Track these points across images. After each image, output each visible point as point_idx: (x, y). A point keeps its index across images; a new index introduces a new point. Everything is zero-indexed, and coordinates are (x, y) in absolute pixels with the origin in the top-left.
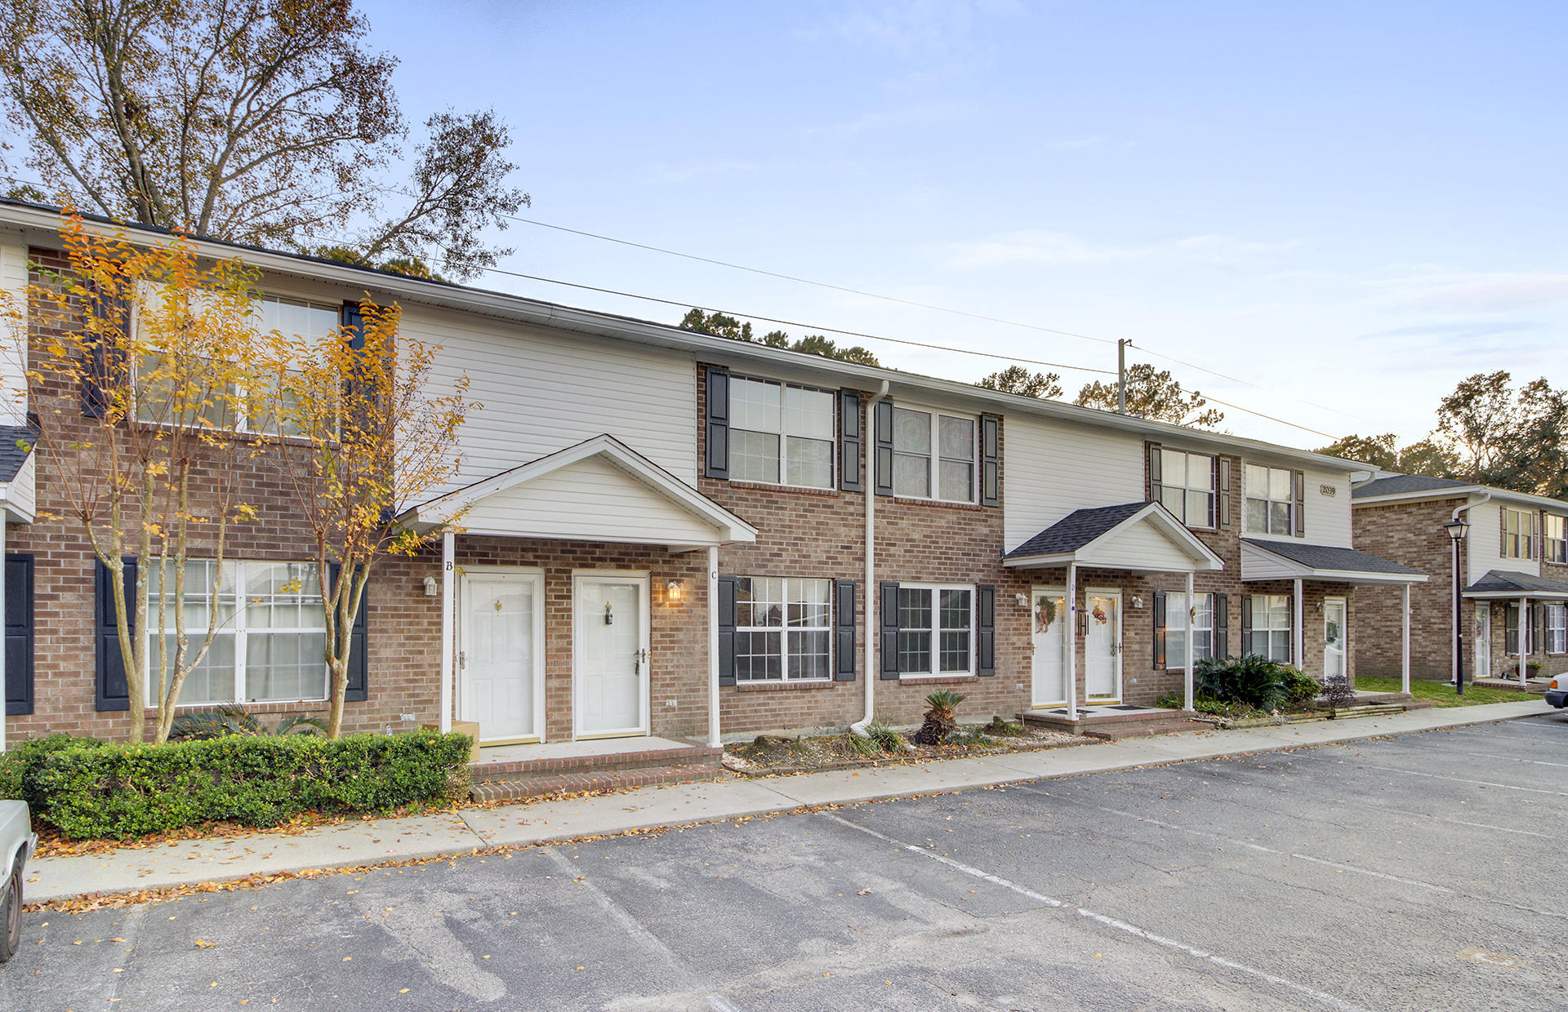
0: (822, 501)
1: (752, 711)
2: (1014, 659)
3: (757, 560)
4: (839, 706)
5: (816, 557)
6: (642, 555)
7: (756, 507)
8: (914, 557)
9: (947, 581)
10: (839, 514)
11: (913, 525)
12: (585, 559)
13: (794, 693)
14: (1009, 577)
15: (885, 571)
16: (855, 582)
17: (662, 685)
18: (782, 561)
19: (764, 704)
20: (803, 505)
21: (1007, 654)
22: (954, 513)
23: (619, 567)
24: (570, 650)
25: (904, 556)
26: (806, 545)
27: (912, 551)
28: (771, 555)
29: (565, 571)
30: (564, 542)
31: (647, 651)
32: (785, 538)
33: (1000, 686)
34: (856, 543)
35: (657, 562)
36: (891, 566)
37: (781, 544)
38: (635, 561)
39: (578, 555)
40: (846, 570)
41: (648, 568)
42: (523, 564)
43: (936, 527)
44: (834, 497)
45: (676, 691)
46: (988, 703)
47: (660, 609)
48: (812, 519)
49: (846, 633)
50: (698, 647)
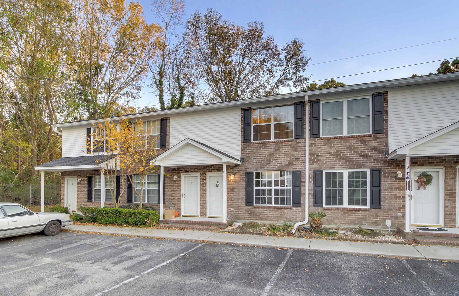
0: (286, 144)
1: (259, 214)
2: (396, 202)
3: (261, 166)
4: (294, 215)
5: (284, 163)
7: (261, 149)
8: (331, 159)
9: (350, 168)
10: (294, 147)
11: (330, 147)
12: (209, 170)
13: (275, 210)
15: (316, 167)
16: (301, 171)
17: (230, 204)
18: (270, 166)
19: (264, 212)
20: (278, 146)
21: (391, 199)
22: (355, 140)
24: (206, 194)
25: (326, 160)
26: (280, 160)
27: (330, 157)
28: (266, 164)
30: (204, 166)
31: (226, 194)
32: (271, 158)
33: (386, 213)
34: (302, 157)
36: (319, 164)
37: (270, 160)
39: (208, 169)
40: (297, 166)
42: (195, 172)
43: (343, 146)
44: (291, 141)
45: (234, 206)
46: (377, 221)
48: (282, 150)
49: (297, 190)
50: (241, 193)
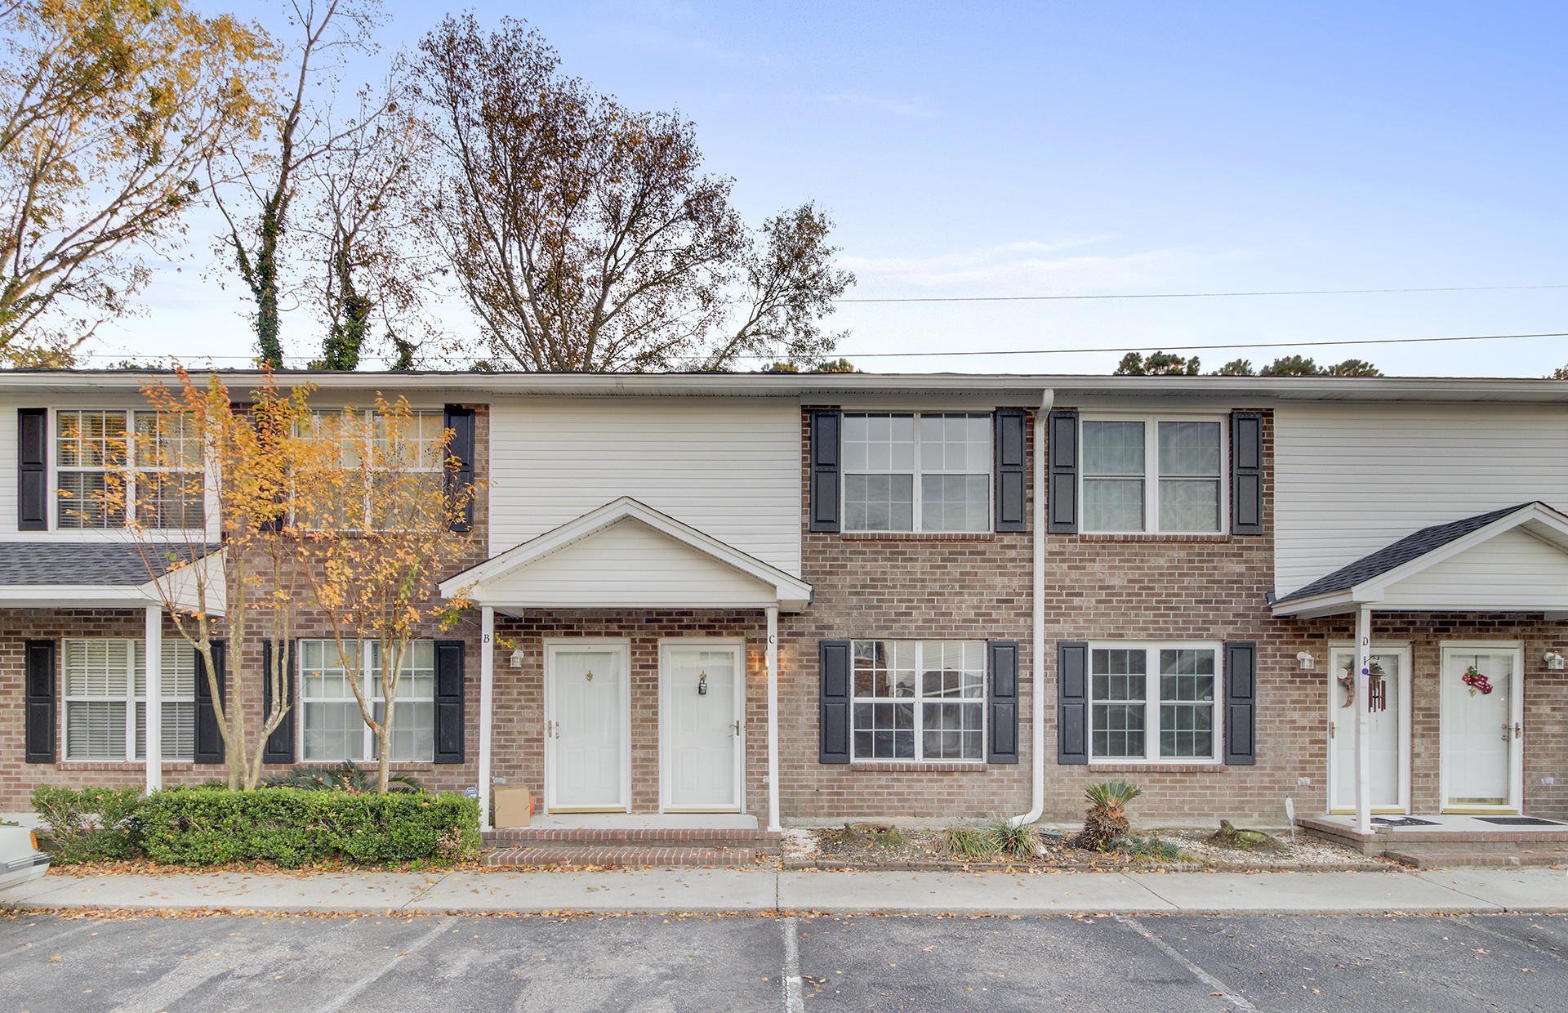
0: (967, 547)
1: (870, 794)
2: (1293, 743)
3: (878, 620)
4: (994, 794)
5: (959, 615)
6: (735, 620)
7: (877, 560)
8: (1113, 608)
9: (1170, 638)
10: (995, 560)
11: (1110, 568)
12: (672, 627)
13: (929, 776)
14: (1281, 630)
15: (1066, 630)
16: (1017, 643)
18: (911, 621)
19: (887, 787)
20: (941, 553)
21: (1281, 735)
22: (1183, 549)
23: (709, 634)
24: (656, 720)
25: (1097, 608)
26: (946, 601)
27: (1111, 602)
28: (897, 614)
29: (649, 641)
30: (649, 611)
31: (743, 724)
32: (915, 594)
33: (1266, 779)
34: (1020, 594)
35: (752, 627)
36: (1074, 621)
37: (911, 601)
38: (726, 628)
39: (665, 623)
40: (1006, 628)
41: (742, 634)
42: (608, 634)
43: (1149, 568)
44: (985, 540)
46: (1243, 802)
47: (757, 678)
48: (954, 570)
49: (1005, 706)
50: (802, 719)
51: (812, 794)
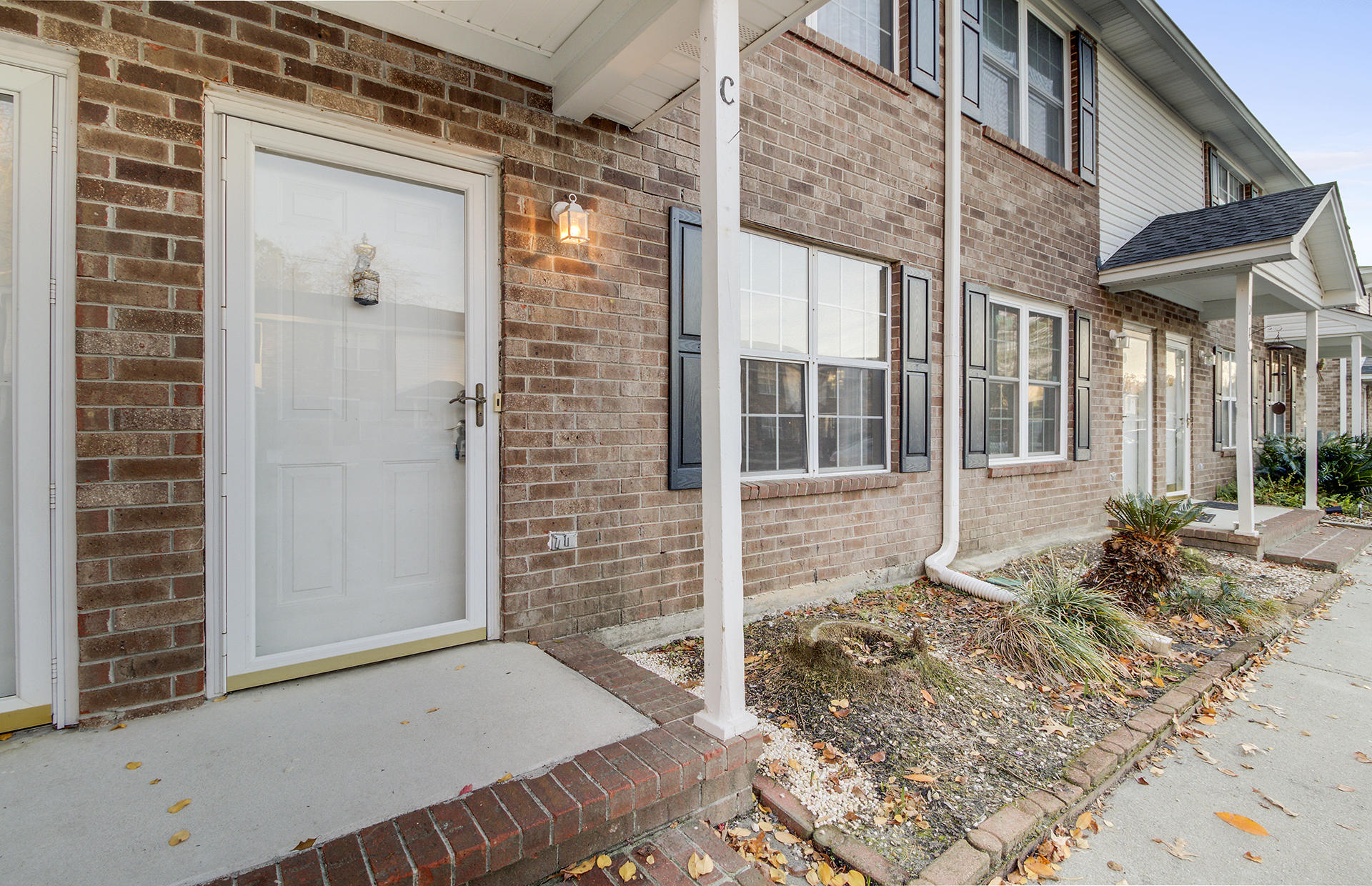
2: (1107, 433)
4: (906, 524)
6: (474, 100)
8: (1005, 245)
10: (907, 131)
11: (1004, 186)
12: (264, 62)
13: (832, 501)
14: (1102, 302)
15: (970, 266)
16: (928, 275)
17: (536, 492)
18: (811, 205)
23: (394, 118)
24: (195, 373)
25: (994, 241)
27: (1003, 234)
28: (792, 186)
29: (169, 83)
31: (492, 392)
32: (818, 153)
33: (1095, 476)
34: (933, 198)
35: (520, 134)
36: (977, 256)
37: (812, 165)
38: (450, 114)
40: (916, 248)
41: (492, 144)
43: (1031, 199)
45: (574, 507)
46: (1086, 505)
47: (531, 272)
48: (865, 127)
49: (918, 377)
51: (653, 565)
